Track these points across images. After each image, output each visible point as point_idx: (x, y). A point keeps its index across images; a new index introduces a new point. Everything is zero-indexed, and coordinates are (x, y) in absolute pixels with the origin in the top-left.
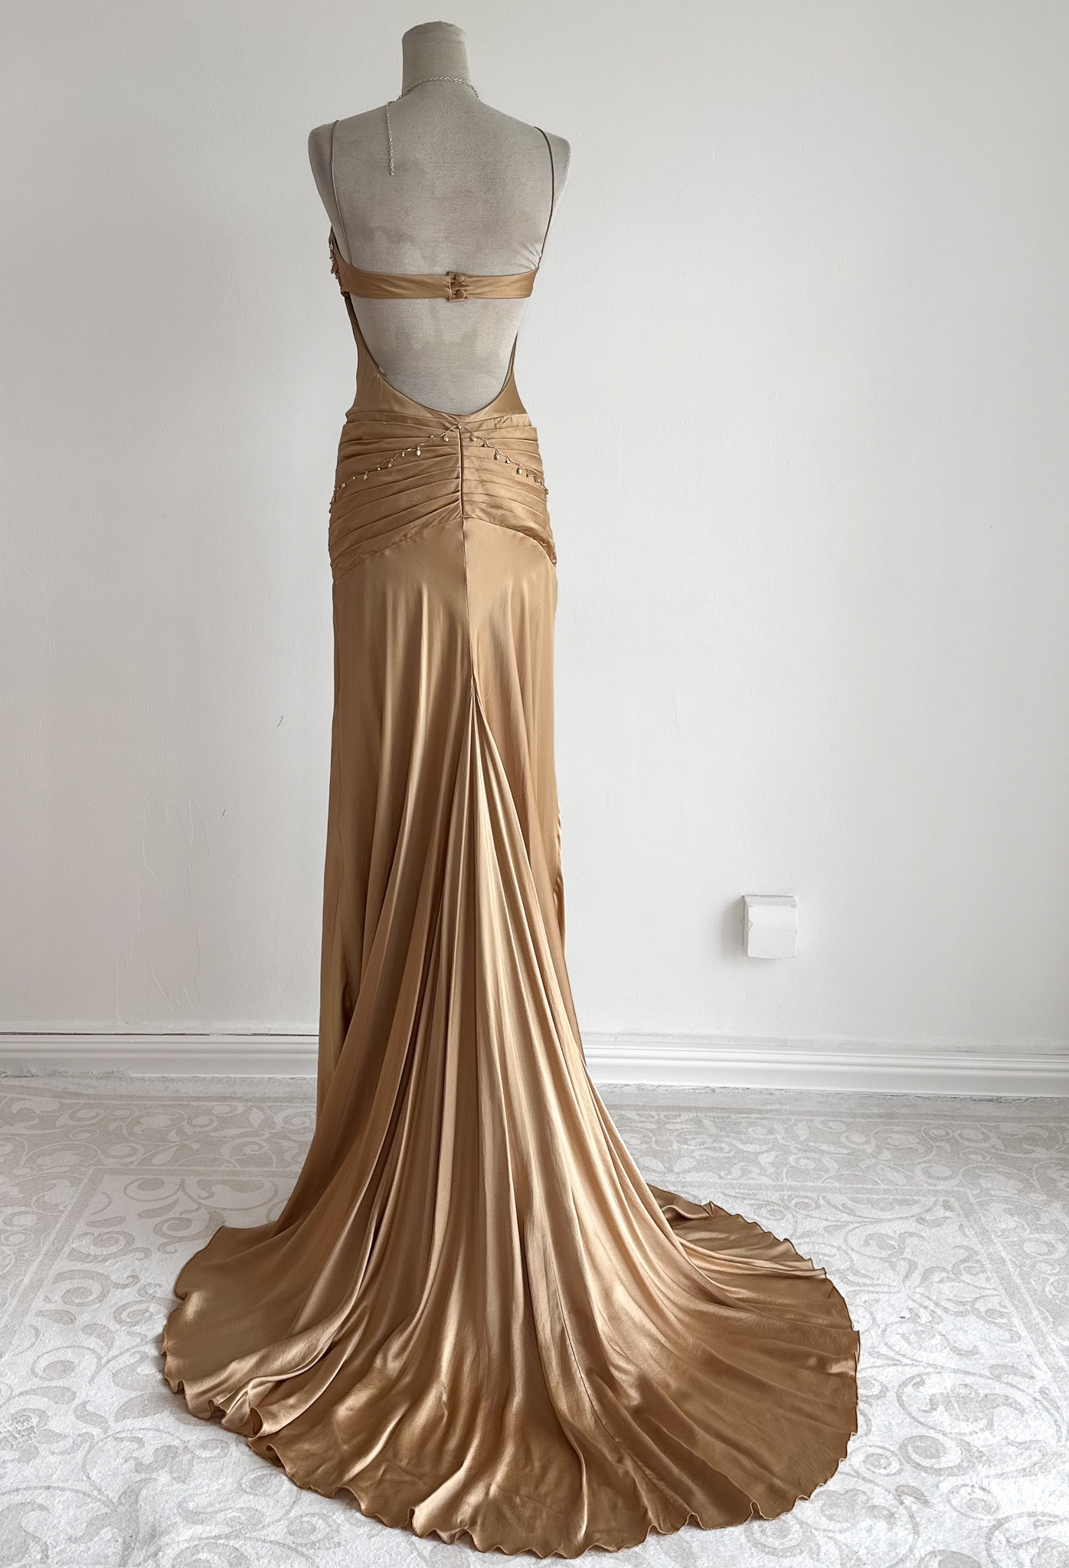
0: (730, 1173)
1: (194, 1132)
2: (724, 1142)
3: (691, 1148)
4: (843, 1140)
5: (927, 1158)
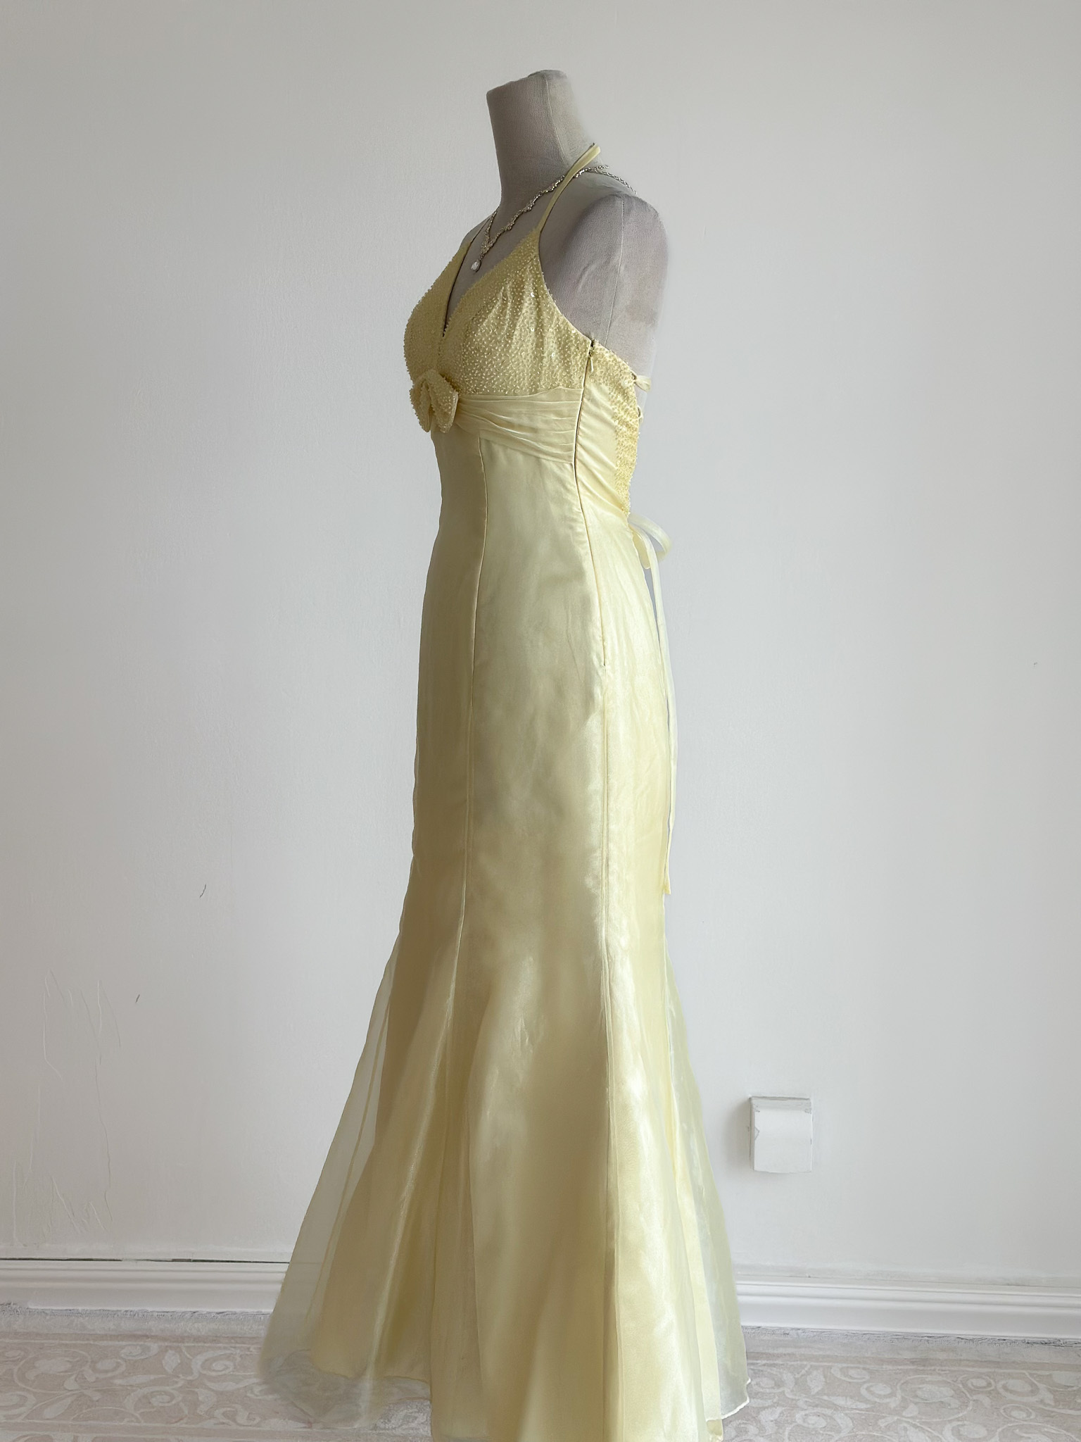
4: (863, 1392)
5: (960, 1415)
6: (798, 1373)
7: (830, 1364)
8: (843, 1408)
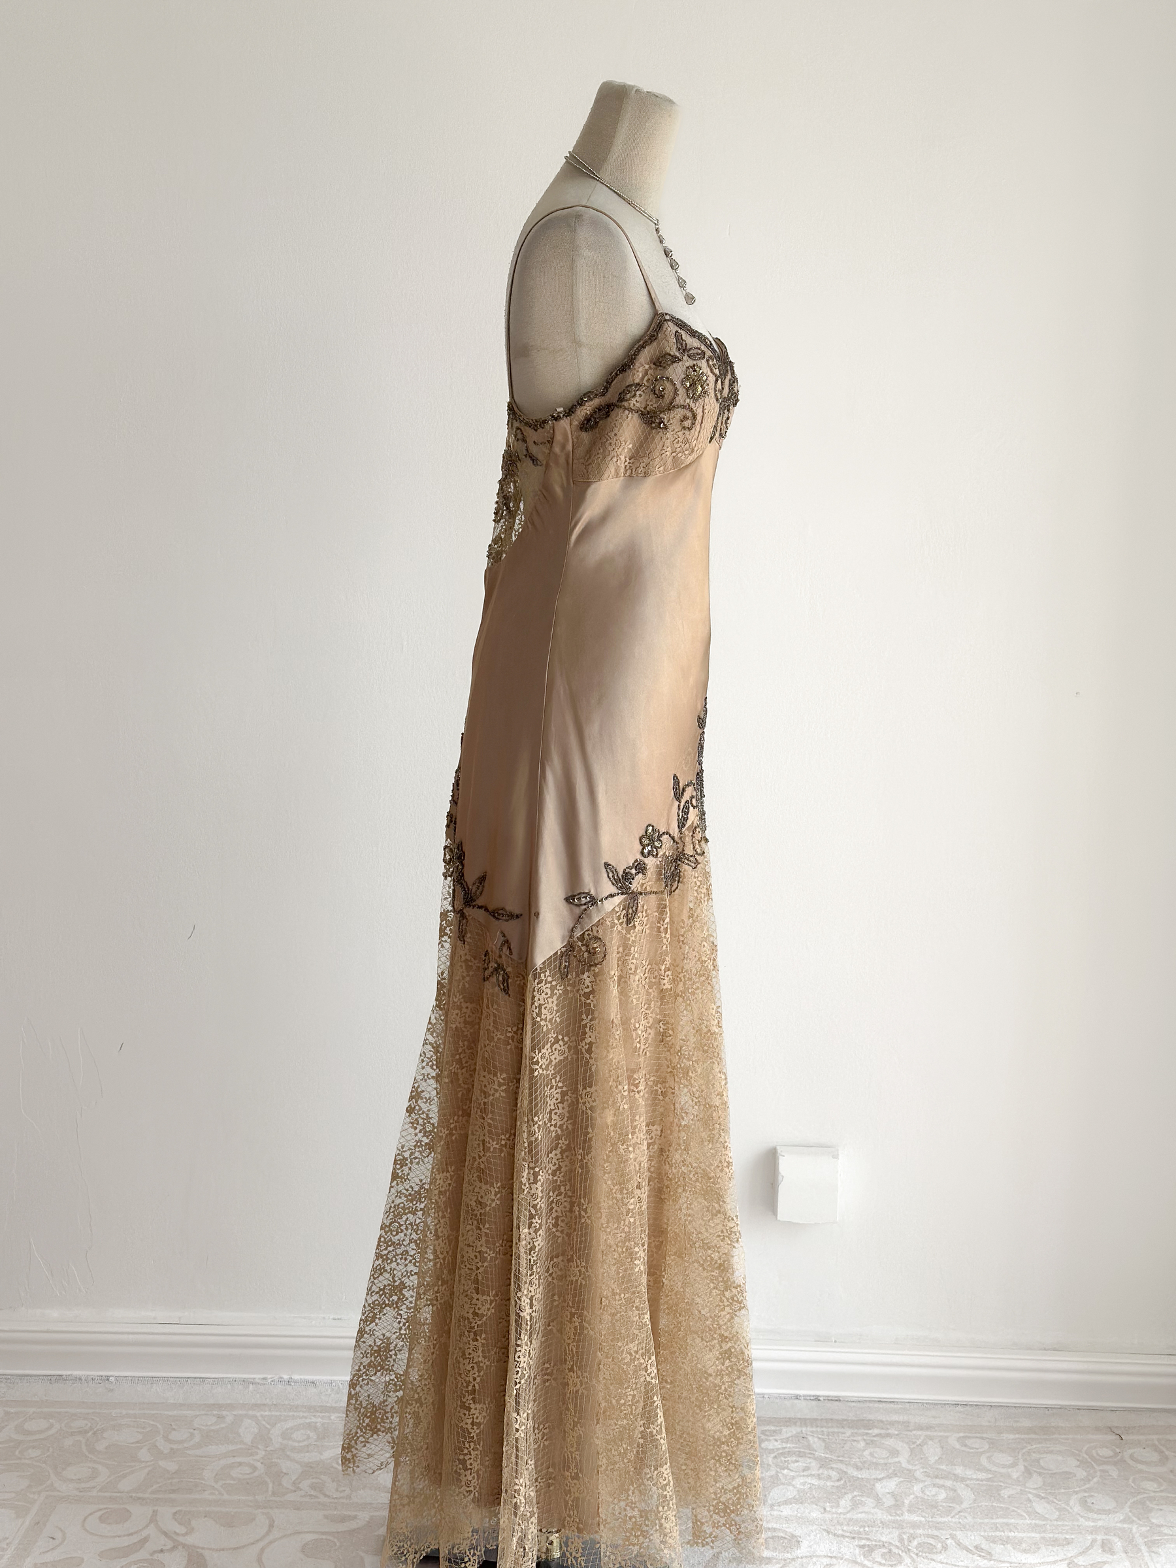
0: (838, 1506)
1: (172, 1449)
3: (792, 1474)
4: (984, 1461)
5: (1087, 1486)
6: (914, 1443)
7: (946, 1434)
8: (963, 1480)
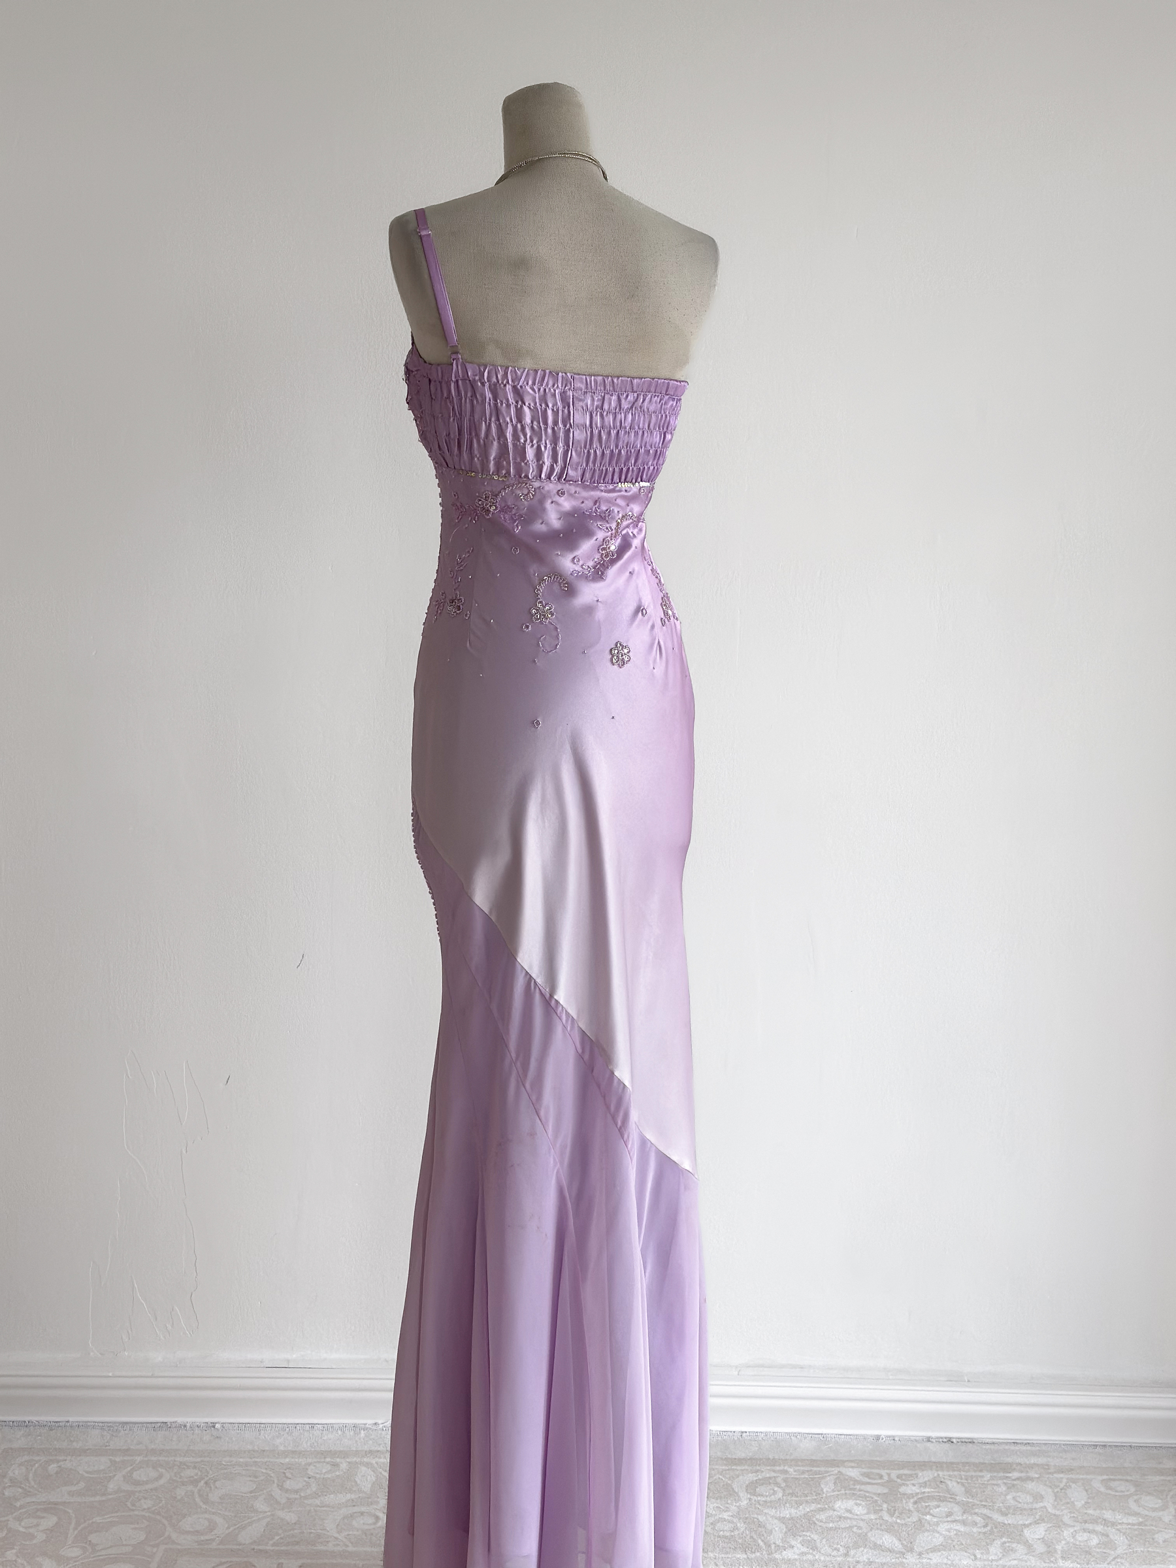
1: (288, 1499)
2: (975, 1513)
3: (935, 1519)
4: (1132, 1504)
6: (1057, 1487)
7: (1089, 1477)
8: (1113, 1524)
